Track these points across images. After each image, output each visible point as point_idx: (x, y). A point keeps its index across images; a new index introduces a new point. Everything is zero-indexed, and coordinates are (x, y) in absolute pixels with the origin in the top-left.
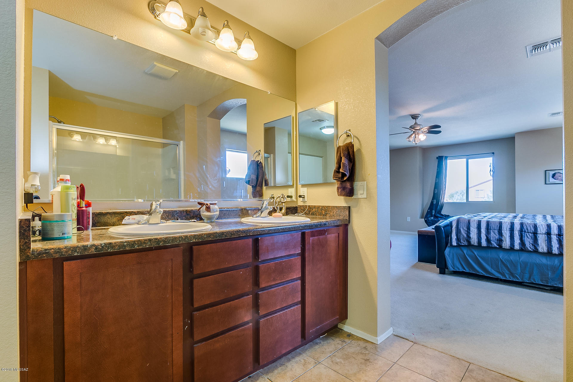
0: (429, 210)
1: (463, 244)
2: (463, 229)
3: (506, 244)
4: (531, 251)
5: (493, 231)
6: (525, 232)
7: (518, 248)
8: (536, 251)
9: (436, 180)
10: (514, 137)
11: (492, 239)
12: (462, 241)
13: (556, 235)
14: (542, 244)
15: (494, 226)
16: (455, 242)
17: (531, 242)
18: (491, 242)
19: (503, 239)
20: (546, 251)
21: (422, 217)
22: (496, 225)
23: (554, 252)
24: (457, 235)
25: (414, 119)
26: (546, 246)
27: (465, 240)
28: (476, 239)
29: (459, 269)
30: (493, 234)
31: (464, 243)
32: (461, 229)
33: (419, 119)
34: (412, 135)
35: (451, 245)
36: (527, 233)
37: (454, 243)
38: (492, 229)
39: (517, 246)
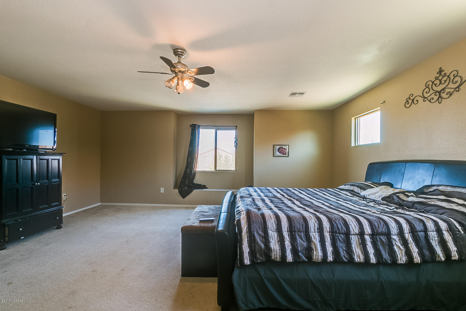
0: (183, 180)
1: (259, 261)
2: (258, 234)
3: (318, 255)
4: (345, 262)
5: (299, 235)
6: (336, 232)
7: (332, 260)
8: (351, 261)
9: (189, 148)
10: (254, 114)
11: (299, 249)
12: (258, 255)
13: (369, 235)
14: (357, 249)
15: (299, 227)
16: (248, 258)
17: (344, 248)
18: (299, 254)
19: (313, 246)
20: (363, 261)
21: (175, 187)
22: (301, 224)
23: (372, 261)
24: (250, 246)
25: (176, 55)
26: (362, 253)
27: (263, 255)
28: (278, 251)
29: (253, 305)
30: (300, 240)
31: (261, 258)
32: (256, 234)
33: (184, 57)
34: (173, 78)
35: (242, 264)
36: (338, 235)
37: (247, 261)
38: (296, 231)
39: (330, 258)
